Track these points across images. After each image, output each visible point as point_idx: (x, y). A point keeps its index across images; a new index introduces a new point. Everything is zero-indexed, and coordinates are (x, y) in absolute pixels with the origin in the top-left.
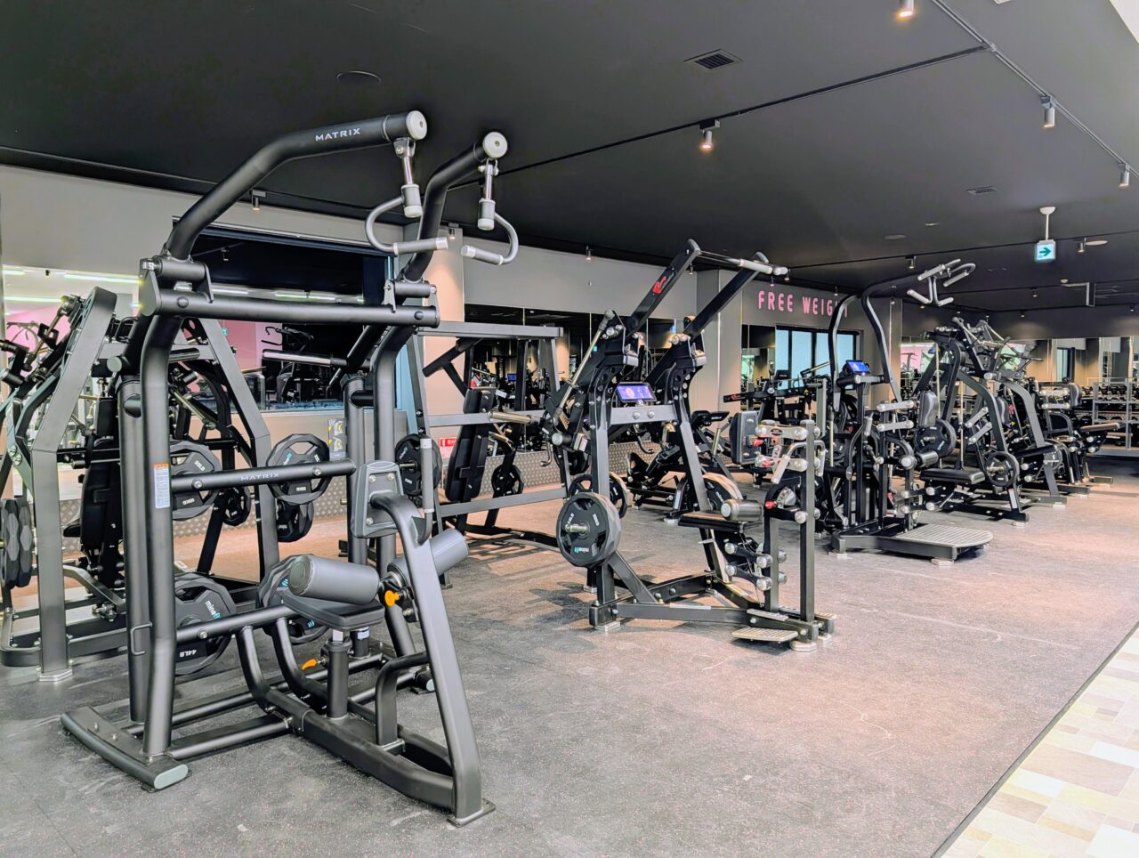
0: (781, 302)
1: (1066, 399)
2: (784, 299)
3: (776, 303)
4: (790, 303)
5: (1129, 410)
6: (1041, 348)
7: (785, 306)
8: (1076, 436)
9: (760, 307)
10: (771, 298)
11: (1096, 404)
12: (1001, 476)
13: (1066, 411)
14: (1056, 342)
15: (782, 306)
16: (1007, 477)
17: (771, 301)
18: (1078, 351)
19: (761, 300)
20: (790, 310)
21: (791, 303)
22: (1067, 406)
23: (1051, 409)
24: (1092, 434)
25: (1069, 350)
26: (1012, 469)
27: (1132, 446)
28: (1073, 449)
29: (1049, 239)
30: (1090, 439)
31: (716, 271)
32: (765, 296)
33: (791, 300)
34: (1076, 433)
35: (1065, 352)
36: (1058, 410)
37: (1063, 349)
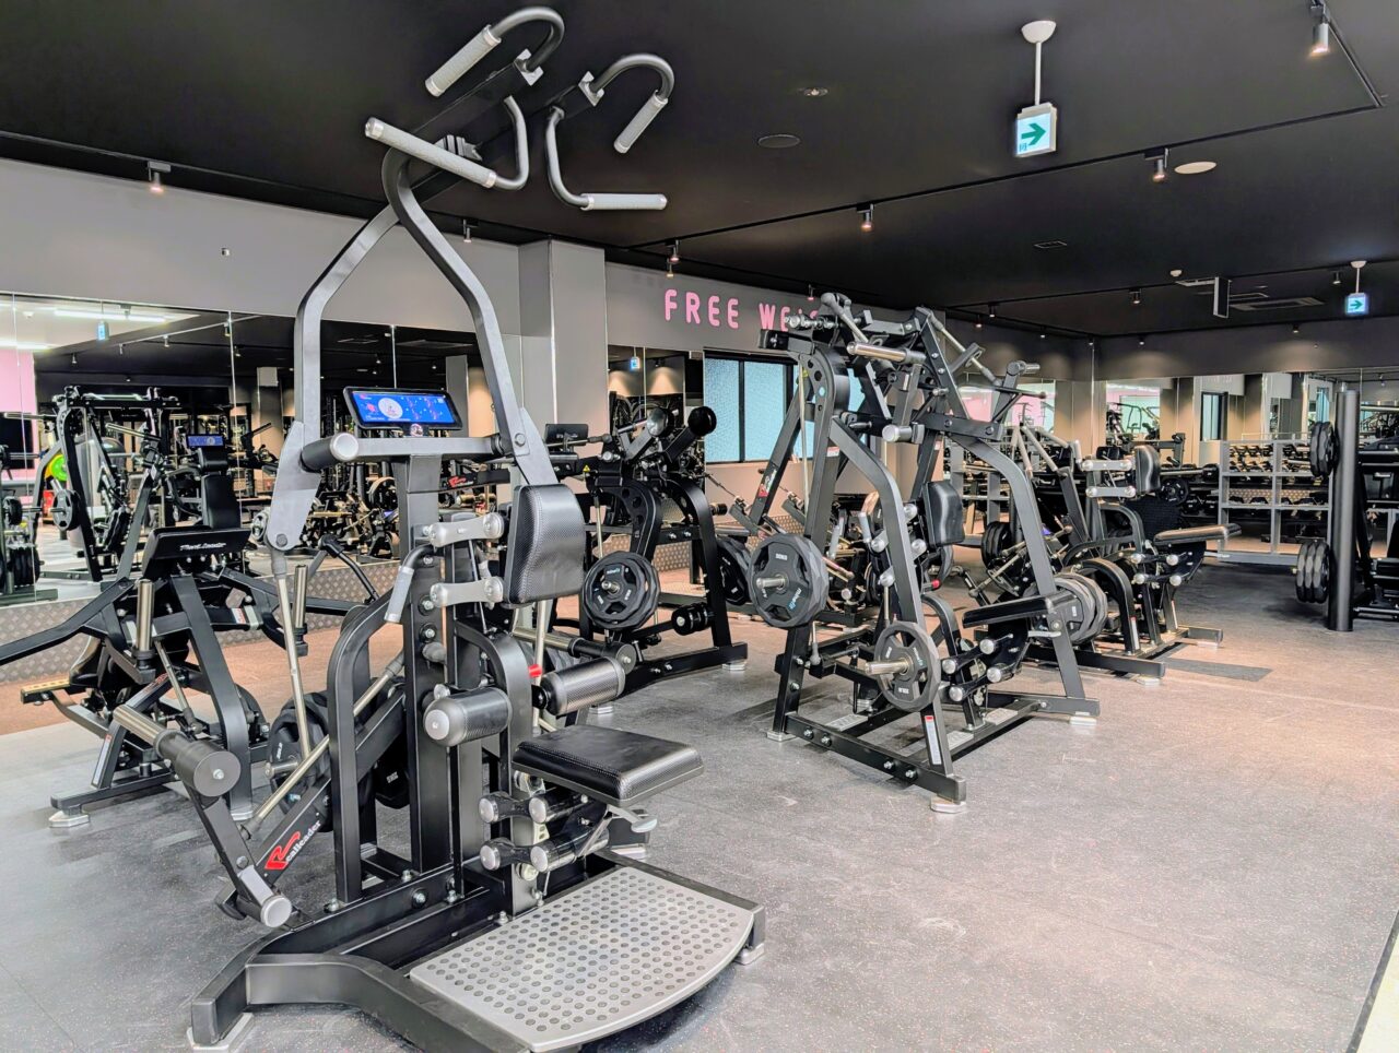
0: (713, 311)
1: (1130, 479)
2: (722, 306)
3: (703, 311)
4: (732, 313)
5: (1277, 487)
6: (1178, 392)
7: (722, 316)
8: (1149, 552)
9: (668, 317)
10: (693, 302)
11: (1225, 477)
12: (905, 683)
13: (1128, 503)
14: (1200, 383)
15: (715, 317)
16: (916, 686)
17: (692, 310)
18: (1233, 397)
19: (670, 305)
20: (734, 325)
21: (735, 314)
22: (1131, 492)
23: (1104, 498)
24: (1176, 549)
25: (1220, 397)
26: (925, 670)
27: (1284, 541)
28: (1141, 578)
29: (1041, 102)
30: (1173, 559)
31: (546, 242)
32: (680, 300)
33: (734, 308)
34: (1148, 545)
35: (1216, 398)
36: (1115, 499)
37: (1212, 394)
